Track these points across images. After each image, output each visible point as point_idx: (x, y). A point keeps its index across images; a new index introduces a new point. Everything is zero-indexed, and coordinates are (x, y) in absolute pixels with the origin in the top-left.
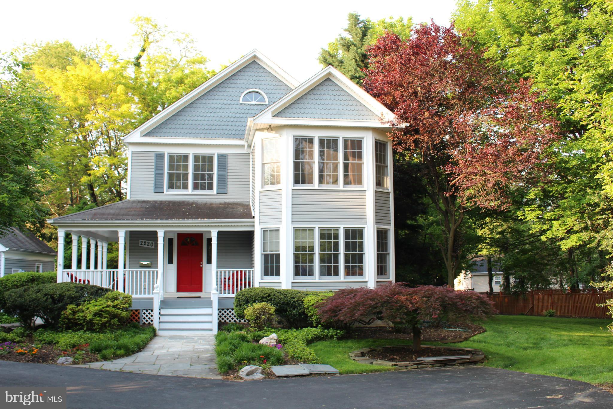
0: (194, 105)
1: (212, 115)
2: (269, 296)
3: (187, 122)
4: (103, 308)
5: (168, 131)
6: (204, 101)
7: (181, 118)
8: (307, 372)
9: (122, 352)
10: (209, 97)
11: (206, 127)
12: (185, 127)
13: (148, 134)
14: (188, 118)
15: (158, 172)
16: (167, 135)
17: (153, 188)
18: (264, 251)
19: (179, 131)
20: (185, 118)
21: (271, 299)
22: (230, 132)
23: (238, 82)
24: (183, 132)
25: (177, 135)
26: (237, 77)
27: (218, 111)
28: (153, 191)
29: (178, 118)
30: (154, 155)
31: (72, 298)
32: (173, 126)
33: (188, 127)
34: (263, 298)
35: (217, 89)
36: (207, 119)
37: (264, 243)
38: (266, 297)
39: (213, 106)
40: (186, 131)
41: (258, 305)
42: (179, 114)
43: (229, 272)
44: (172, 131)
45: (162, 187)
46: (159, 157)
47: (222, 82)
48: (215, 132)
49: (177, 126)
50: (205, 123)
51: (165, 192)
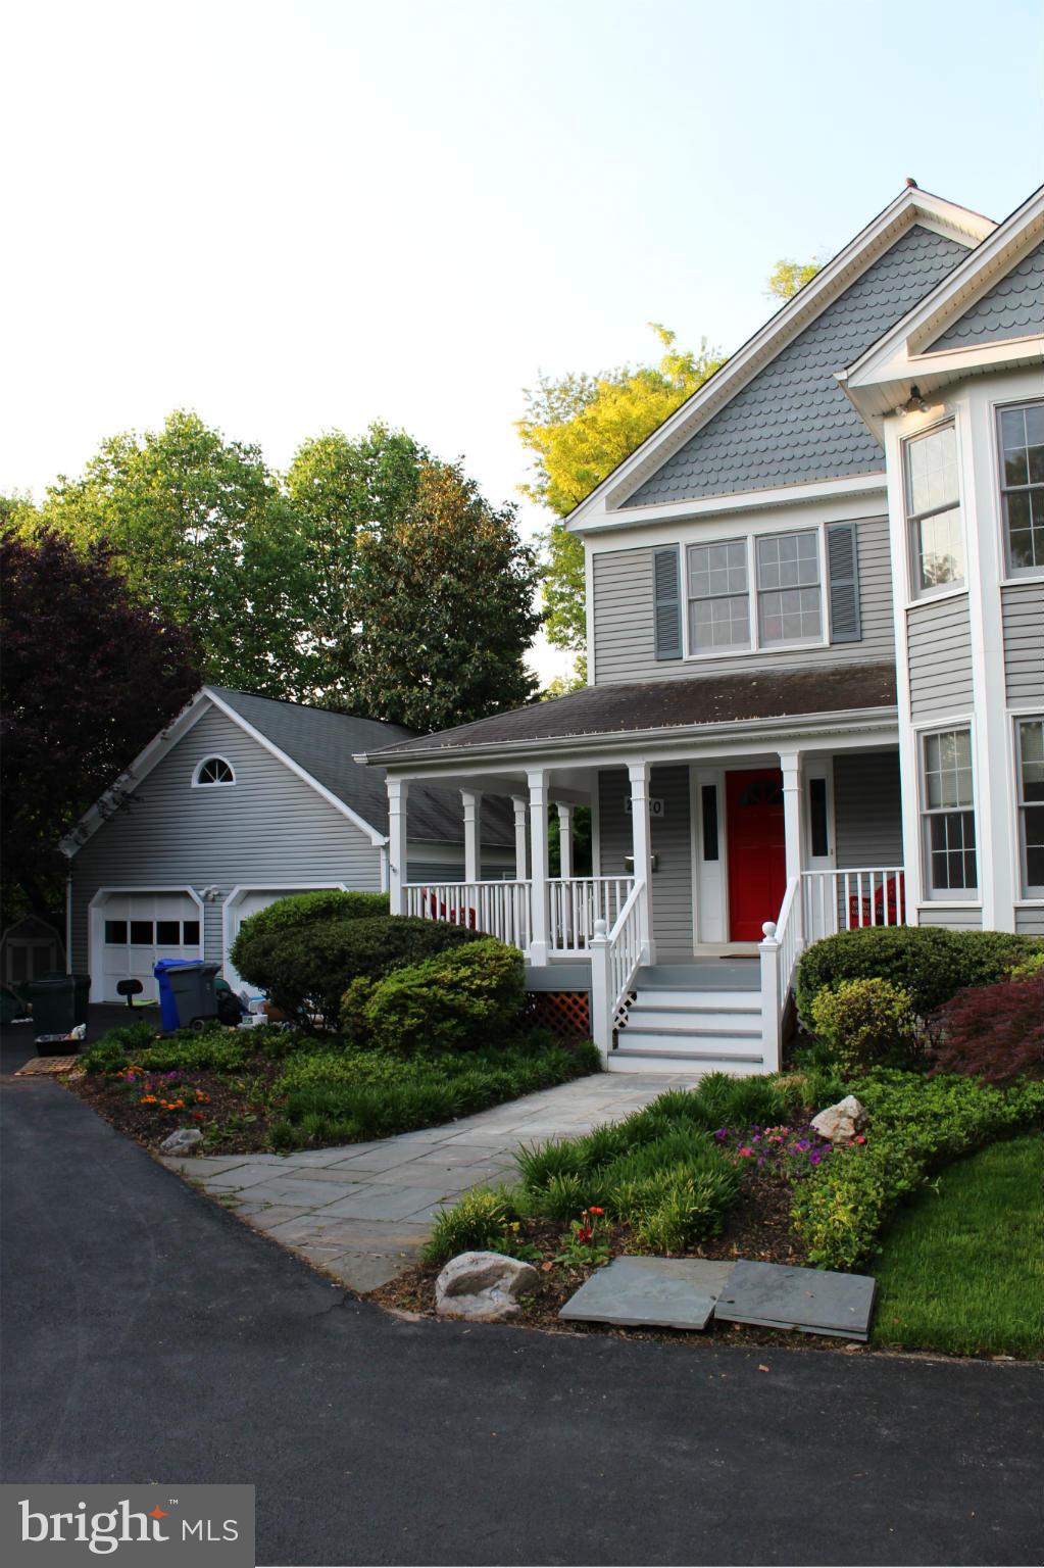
0: (750, 397)
1: (801, 414)
2: (899, 954)
3: (731, 450)
4: (410, 987)
5: (683, 482)
6: (776, 380)
7: (717, 439)
8: (693, 1315)
9: (349, 1126)
10: (790, 366)
11: (788, 454)
12: (727, 463)
13: (631, 502)
14: (736, 437)
15: (662, 603)
16: (681, 493)
17: (652, 648)
18: (930, 806)
19: (713, 478)
20: (725, 439)
21: (903, 968)
22: (858, 456)
23: (872, 300)
24: (722, 479)
25: (708, 489)
26: (867, 288)
27: (817, 399)
28: (652, 656)
29: (707, 442)
30: (651, 558)
31: (369, 958)
32: (697, 468)
33: (737, 461)
34: (875, 962)
35: (810, 338)
36: (786, 429)
37: (928, 778)
38: (887, 961)
39: (802, 388)
40: (731, 475)
41: (850, 989)
42: (711, 430)
43: (878, 875)
44: (693, 481)
45: (677, 645)
46: (665, 561)
47: (824, 314)
48: (814, 462)
49: (708, 466)
50: (782, 442)
51: (686, 656)
